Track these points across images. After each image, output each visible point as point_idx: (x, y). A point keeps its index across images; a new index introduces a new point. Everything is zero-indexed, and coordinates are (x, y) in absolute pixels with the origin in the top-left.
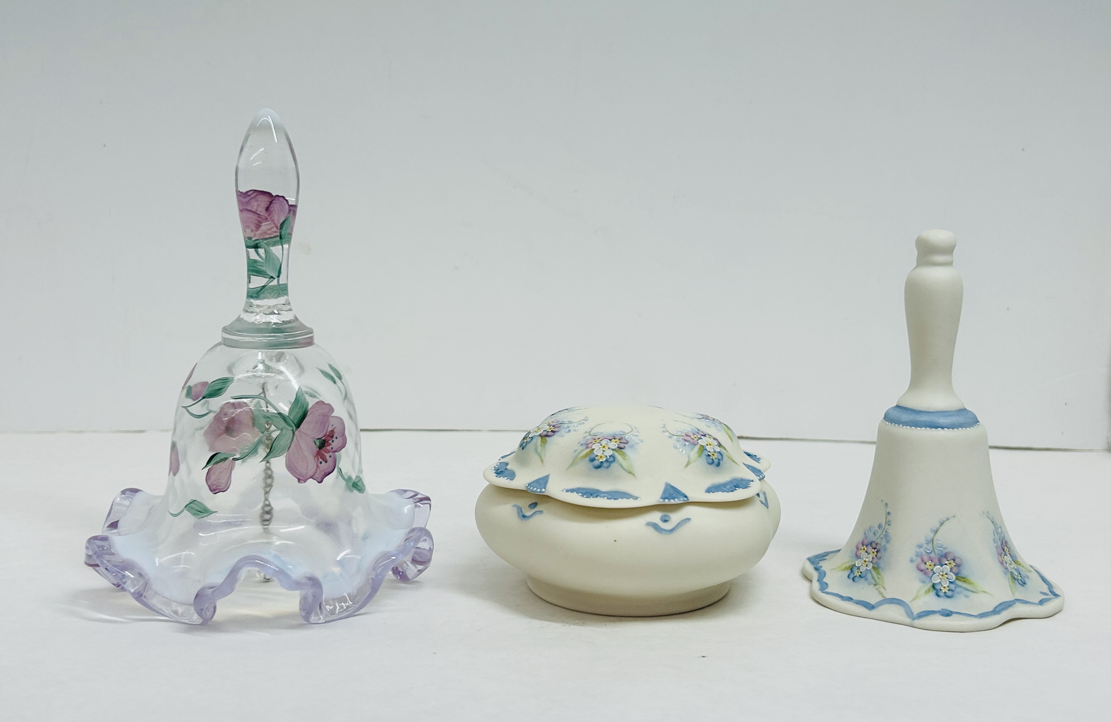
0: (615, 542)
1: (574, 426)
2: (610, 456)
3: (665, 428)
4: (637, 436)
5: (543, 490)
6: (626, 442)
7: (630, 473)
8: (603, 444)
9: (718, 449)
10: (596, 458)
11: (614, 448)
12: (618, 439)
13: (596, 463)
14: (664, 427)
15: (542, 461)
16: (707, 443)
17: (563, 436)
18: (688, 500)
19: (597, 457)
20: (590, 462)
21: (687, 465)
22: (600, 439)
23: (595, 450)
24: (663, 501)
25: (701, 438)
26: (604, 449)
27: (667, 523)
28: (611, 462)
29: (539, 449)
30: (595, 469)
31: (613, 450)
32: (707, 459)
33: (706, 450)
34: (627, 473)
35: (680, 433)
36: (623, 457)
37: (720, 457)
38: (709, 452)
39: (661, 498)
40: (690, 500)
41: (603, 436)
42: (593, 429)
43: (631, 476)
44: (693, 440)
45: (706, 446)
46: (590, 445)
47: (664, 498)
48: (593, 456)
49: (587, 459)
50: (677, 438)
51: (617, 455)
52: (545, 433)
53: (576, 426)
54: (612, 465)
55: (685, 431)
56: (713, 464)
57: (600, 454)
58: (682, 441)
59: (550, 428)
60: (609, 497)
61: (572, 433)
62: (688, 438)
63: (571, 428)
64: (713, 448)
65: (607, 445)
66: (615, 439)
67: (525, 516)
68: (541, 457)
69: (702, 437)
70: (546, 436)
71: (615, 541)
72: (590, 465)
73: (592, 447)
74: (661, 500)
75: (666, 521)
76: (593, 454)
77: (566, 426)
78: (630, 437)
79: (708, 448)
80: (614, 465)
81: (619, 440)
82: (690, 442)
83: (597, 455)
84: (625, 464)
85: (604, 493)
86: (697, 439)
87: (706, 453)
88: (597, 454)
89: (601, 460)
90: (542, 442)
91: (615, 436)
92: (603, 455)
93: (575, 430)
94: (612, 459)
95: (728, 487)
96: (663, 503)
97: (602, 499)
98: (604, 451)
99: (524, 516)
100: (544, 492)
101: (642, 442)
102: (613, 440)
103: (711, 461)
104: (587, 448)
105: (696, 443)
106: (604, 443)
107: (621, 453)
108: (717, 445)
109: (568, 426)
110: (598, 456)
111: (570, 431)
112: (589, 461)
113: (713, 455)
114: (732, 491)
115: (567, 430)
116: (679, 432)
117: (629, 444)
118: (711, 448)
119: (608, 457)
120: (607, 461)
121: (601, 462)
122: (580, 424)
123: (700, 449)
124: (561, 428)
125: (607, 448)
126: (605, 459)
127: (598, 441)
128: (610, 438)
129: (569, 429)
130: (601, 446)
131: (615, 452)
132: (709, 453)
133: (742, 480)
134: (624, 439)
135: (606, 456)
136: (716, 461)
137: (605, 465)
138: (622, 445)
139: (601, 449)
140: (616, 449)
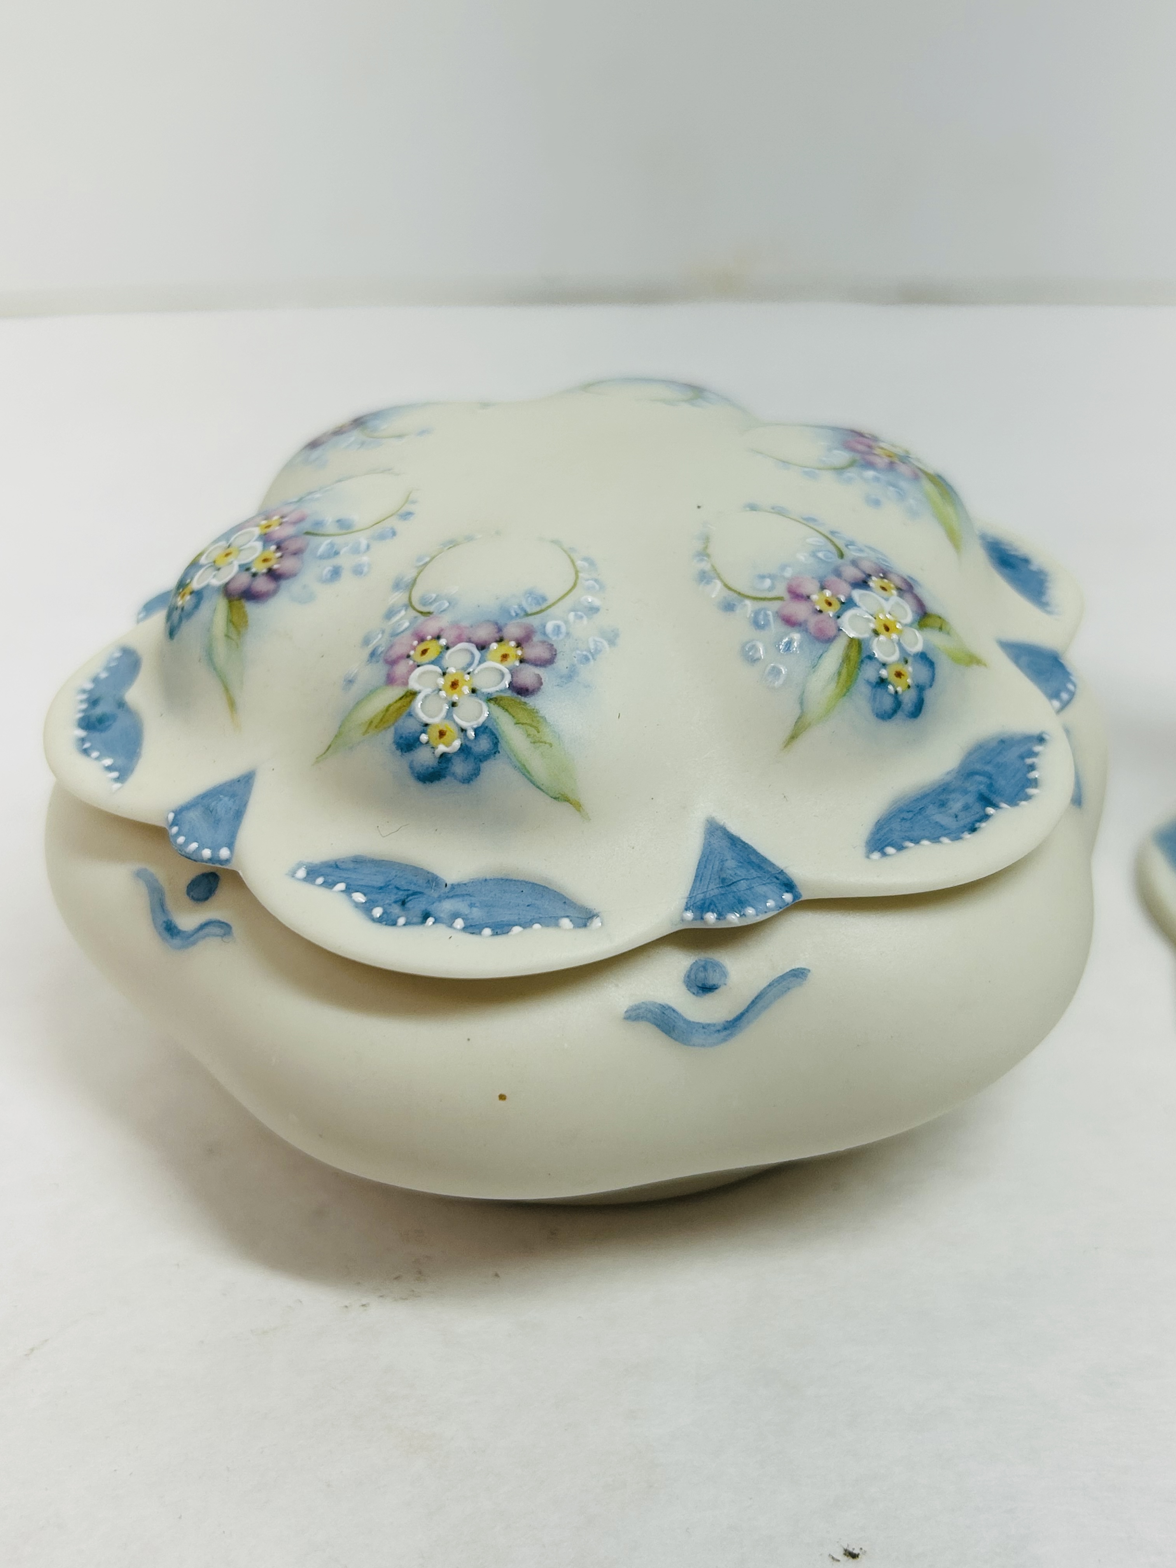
0: (502, 1102)
1: (356, 551)
2: (476, 730)
3: (708, 556)
4: (593, 610)
5: (224, 853)
6: (546, 655)
7: (561, 798)
8: (452, 670)
9: (916, 641)
10: (424, 738)
11: (492, 689)
12: (513, 644)
13: (424, 758)
14: (703, 554)
15: (232, 704)
16: (872, 626)
17: (308, 598)
18: (796, 896)
19: (424, 732)
20: (399, 753)
21: (793, 737)
22: (443, 642)
23: (420, 697)
24: (694, 919)
25: (848, 604)
26: (455, 698)
27: (711, 995)
28: (484, 757)
29: (221, 649)
30: (420, 785)
31: (491, 699)
32: (874, 698)
33: (871, 657)
34: (549, 800)
35: (768, 583)
36: (532, 731)
37: (923, 674)
38: (884, 665)
39: (687, 909)
40: (805, 896)
41: (455, 625)
42: (426, 564)
43: (563, 808)
44: (821, 616)
45: (869, 640)
46: (401, 669)
47: (699, 906)
48: (410, 726)
49: (388, 737)
50: (757, 613)
51: (507, 726)
52: (244, 580)
53: (364, 542)
54: (486, 766)
55: (788, 573)
56: (900, 713)
57: (436, 720)
58: (776, 627)
59: (267, 554)
60: (477, 914)
61: (347, 581)
62: (800, 611)
63: (345, 561)
64: (899, 644)
65: (467, 677)
66: (500, 640)
67: (175, 927)
68: (227, 690)
69: (857, 594)
70: (250, 595)
71: (502, 1097)
72: (399, 764)
73: (406, 683)
74: (689, 915)
75: (706, 989)
76: (410, 715)
77: (323, 544)
78: (566, 622)
79: (882, 649)
80: (493, 770)
81: (519, 645)
82: (806, 630)
83: (426, 725)
84: (537, 764)
85: (456, 891)
86: (836, 606)
87: (870, 672)
88: (426, 719)
89: (442, 748)
90: (230, 621)
91: (501, 622)
92: (451, 730)
93: (358, 571)
94: (484, 744)
95: (956, 806)
96: (698, 925)
97: (442, 929)
98: (454, 704)
99: (170, 930)
100: (227, 861)
101: (612, 642)
102: (494, 646)
103: (888, 703)
104: (390, 680)
105: (832, 632)
106: (455, 660)
107: (522, 716)
108: (911, 625)
109: (332, 545)
110: (429, 729)
111: (336, 573)
112: (394, 747)
113: (899, 675)
114: (973, 830)
115: (326, 568)
116: (762, 577)
117: (562, 664)
118: (892, 641)
119: (471, 734)
120: (464, 750)
121: (443, 755)
122: (382, 537)
123: (846, 658)
124: (306, 555)
125: (466, 690)
126: (457, 744)
127: (434, 649)
128: (483, 633)
129: (337, 561)
130: (441, 681)
131: (498, 712)
132: (884, 673)
133: (1002, 741)
134: (536, 638)
135: (463, 730)
136: (909, 699)
137: (459, 767)
138: (528, 676)
139: (443, 694)
140: (502, 698)
